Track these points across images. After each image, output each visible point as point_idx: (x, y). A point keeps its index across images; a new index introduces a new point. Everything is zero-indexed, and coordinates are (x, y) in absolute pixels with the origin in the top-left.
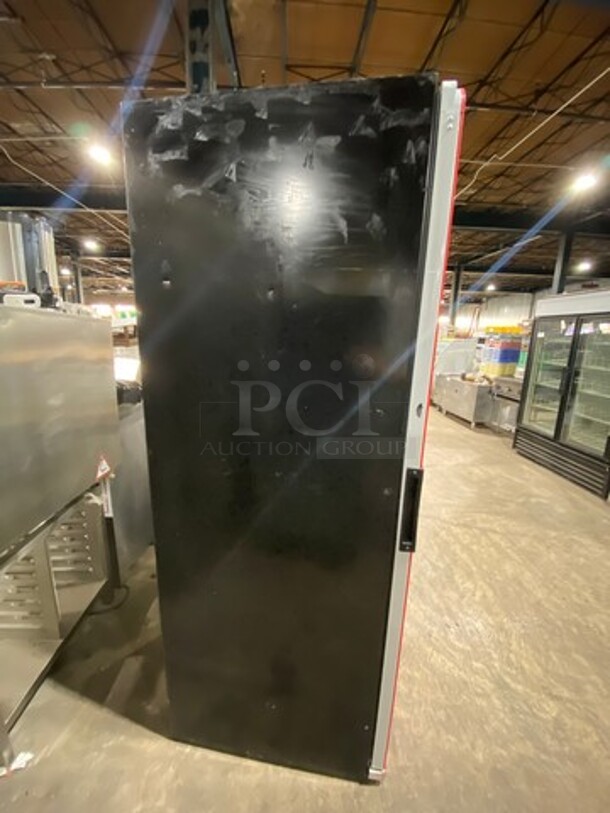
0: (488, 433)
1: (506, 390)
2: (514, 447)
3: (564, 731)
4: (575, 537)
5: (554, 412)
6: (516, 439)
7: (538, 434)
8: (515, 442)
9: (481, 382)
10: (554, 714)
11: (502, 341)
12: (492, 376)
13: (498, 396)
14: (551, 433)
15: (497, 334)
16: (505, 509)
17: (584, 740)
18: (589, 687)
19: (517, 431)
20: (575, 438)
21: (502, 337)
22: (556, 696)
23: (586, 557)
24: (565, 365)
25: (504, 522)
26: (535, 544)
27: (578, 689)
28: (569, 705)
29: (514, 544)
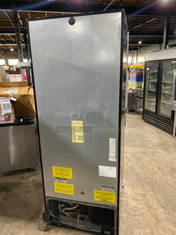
0: (135, 114)
1: (139, 94)
2: (143, 119)
3: (137, 208)
4: (157, 150)
5: (155, 102)
6: (143, 115)
7: (150, 112)
8: (143, 117)
9: (130, 91)
10: (135, 204)
11: (136, 72)
12: (134, 88)
13: (137, 97)
14: (154, 111)
15: (134, 69)
16: (134, 144)
17: (143, 210)
18: (148, 196)
19: (143, 111)
20: (163, 112)
21: (136, 70)
22: (137, 200)
23: (159, 157)
24: (156, 81)
25: (132, 149)
26: (142, 155)
27: (144, 196)
28: (140, 201)
29: (134, 156)
